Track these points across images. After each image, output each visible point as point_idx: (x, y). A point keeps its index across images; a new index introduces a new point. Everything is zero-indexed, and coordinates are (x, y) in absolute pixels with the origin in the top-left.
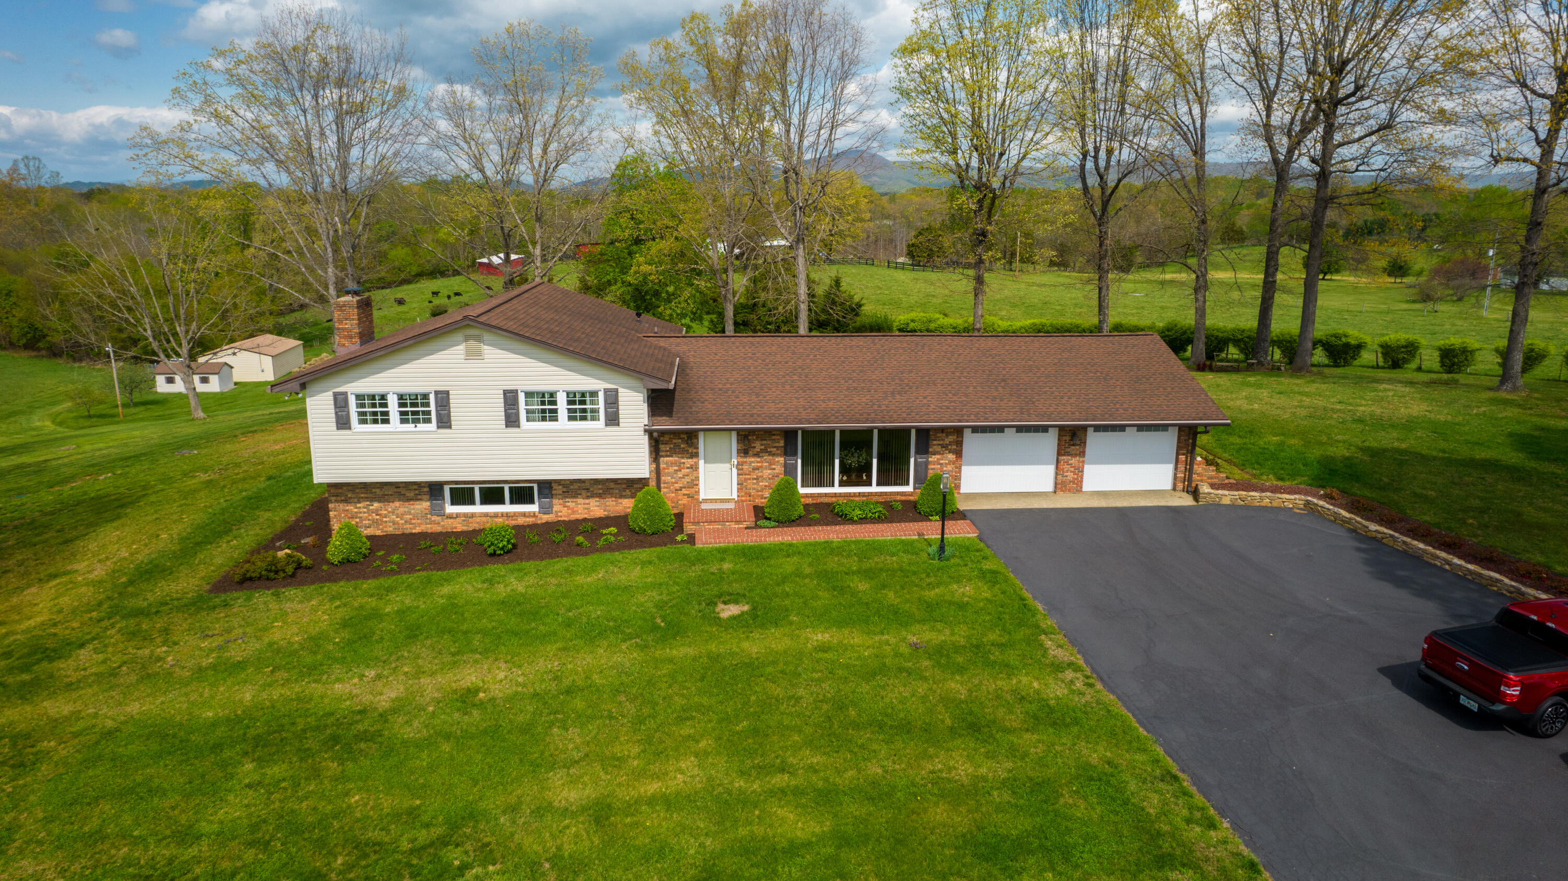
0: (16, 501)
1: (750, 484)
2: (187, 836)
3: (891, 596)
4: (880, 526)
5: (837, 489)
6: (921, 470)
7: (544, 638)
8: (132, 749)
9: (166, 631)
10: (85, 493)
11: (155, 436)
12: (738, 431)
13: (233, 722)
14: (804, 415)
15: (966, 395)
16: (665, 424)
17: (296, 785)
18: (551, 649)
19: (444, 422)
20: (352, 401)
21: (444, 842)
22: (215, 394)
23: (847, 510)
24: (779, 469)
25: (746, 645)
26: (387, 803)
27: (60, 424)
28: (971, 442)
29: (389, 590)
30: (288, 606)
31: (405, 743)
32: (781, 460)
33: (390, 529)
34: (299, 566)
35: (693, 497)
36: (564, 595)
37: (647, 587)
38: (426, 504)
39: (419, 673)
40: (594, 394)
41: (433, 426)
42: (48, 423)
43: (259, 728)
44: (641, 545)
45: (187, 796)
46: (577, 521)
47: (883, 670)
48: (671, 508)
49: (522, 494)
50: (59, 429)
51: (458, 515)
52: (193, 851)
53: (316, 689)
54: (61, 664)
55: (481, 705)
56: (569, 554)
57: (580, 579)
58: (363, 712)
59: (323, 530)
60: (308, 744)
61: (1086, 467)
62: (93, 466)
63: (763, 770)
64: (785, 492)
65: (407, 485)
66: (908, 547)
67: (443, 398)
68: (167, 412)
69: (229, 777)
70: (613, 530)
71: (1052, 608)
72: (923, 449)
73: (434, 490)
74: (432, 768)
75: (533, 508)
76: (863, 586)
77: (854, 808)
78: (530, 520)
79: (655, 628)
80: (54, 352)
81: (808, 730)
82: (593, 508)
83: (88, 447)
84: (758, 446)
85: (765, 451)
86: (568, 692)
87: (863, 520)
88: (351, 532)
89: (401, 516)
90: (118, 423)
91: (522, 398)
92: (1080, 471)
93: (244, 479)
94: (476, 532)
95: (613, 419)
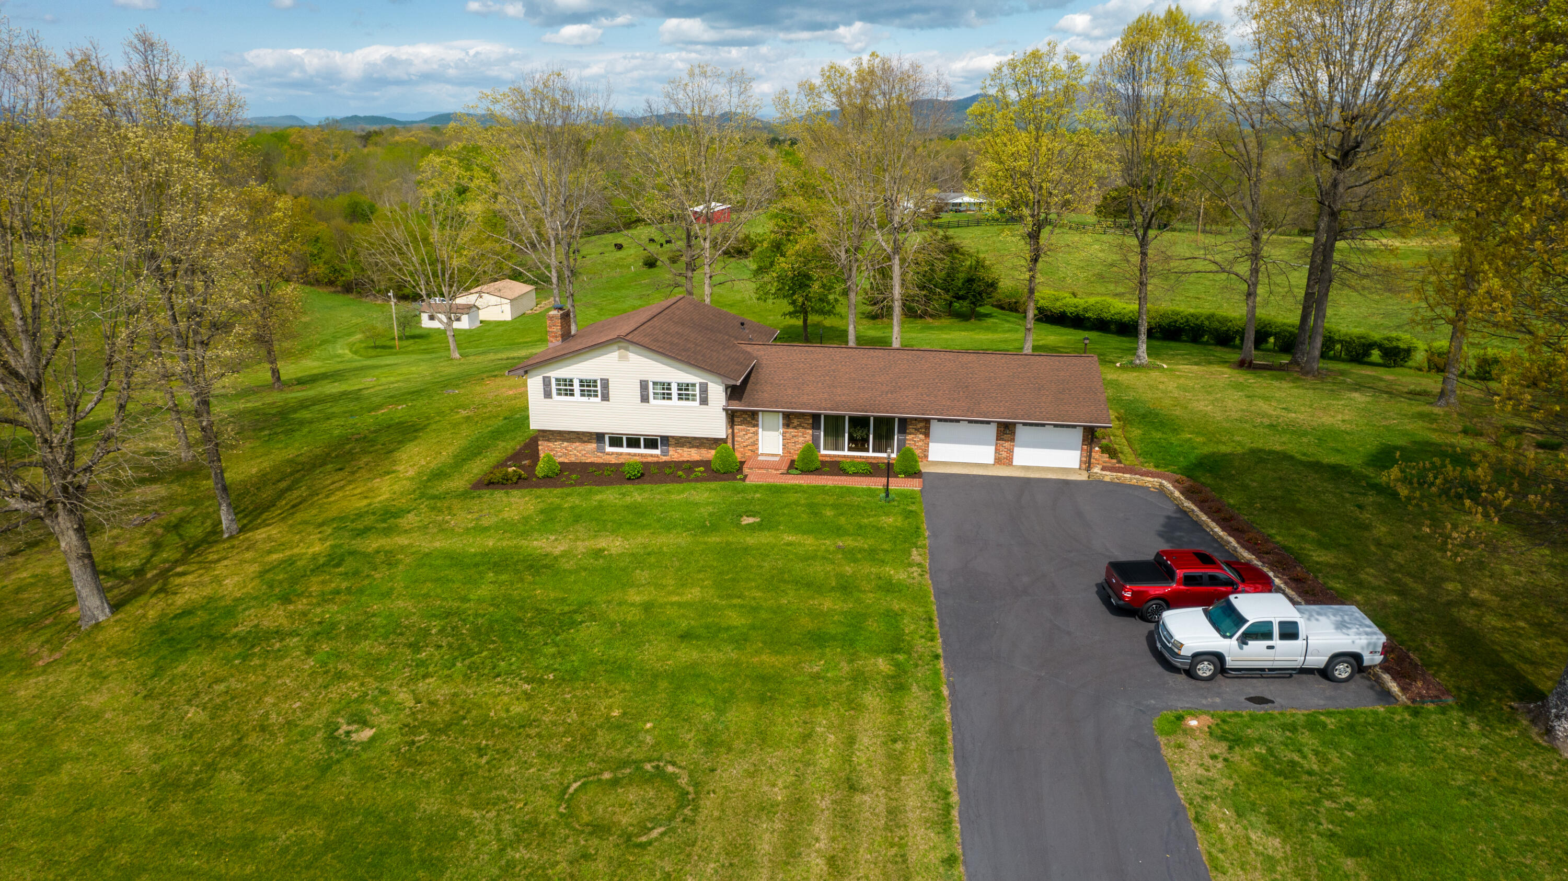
0: (351, 421)
1: (791, 446)
2: (465, 599)
3: (842, 520)
4: (862, 479)
5: (846, 453)
6: (902, 444)
7: (644, 527)
8: (439, 562)
9: (449, 508)
10: (392, 419)
11: (427, 373)
12: (783, 413)
13: (484, 555)
14: (823, 405)
15: (936, 397)
16: (736, 406)
17: (512, 584)
18: (646, 533)
19: (605, 397)
20: (553, 382)
21: (575, 612)
22: (465, 331)
23: (846, 467)
24: (809, 438)
25: (748, 539)
26: (552, 595)
27: (356, 353)
28: (935, 427)
29: (568, 495)
30: (512, 500)
31: (564, 571)
32: (810, 432)
33: (573, 459)
34: (520, 478)
35: (755, 452)
36: (661, 505)
37: (708, 504)
38: (594, 445)
39: (577, 539)
40: (694, 385)
41: (599, 399)
42: (347, 351)
43: (496, 559)
44: (715, 479)
45: (464, 584)
46: (683, 462)
47: (814, 557)
48: (738, 456)
49: (651, 443)
50: (356, 357)
51: (613, 453)
52: (468, 605)
53: (524, 543)
54: (399, 520)
55: (604, 557)
56: (672, 482)
57: (673, 497)
58: (546, 555)
59: (535, 457)
60: (519, 567)
61: (1016, 449)
62: (391, 397)
63: (730, 597)
64: (810, 451)
65: (584, 433)
66: (871, 493)
67: (605, 383)
68: (431, 346)
69: (482, 578)
70: (702, 469)
71: (934, 535)
72: (903, 431)
73: (599, 437)
74: (575, 582)
75: (657, 452)
76: (829, 513)
77: (764, 615)
78: (655, 459)
79: (704, 526)
80: (348, 289)
81: (760, 581)
82: (693, 454)
83: (383, 380)
84: (796, 422)
85: (800, 425)
86: (649, 554)
87: (855, 474)
88: (550, 459)
89: (579, 452)
90: (396, 354)
91: (651, 385)
92: (1011, 451)
93: (489, 418)
94: (622, 464)
95: (704, 401)
